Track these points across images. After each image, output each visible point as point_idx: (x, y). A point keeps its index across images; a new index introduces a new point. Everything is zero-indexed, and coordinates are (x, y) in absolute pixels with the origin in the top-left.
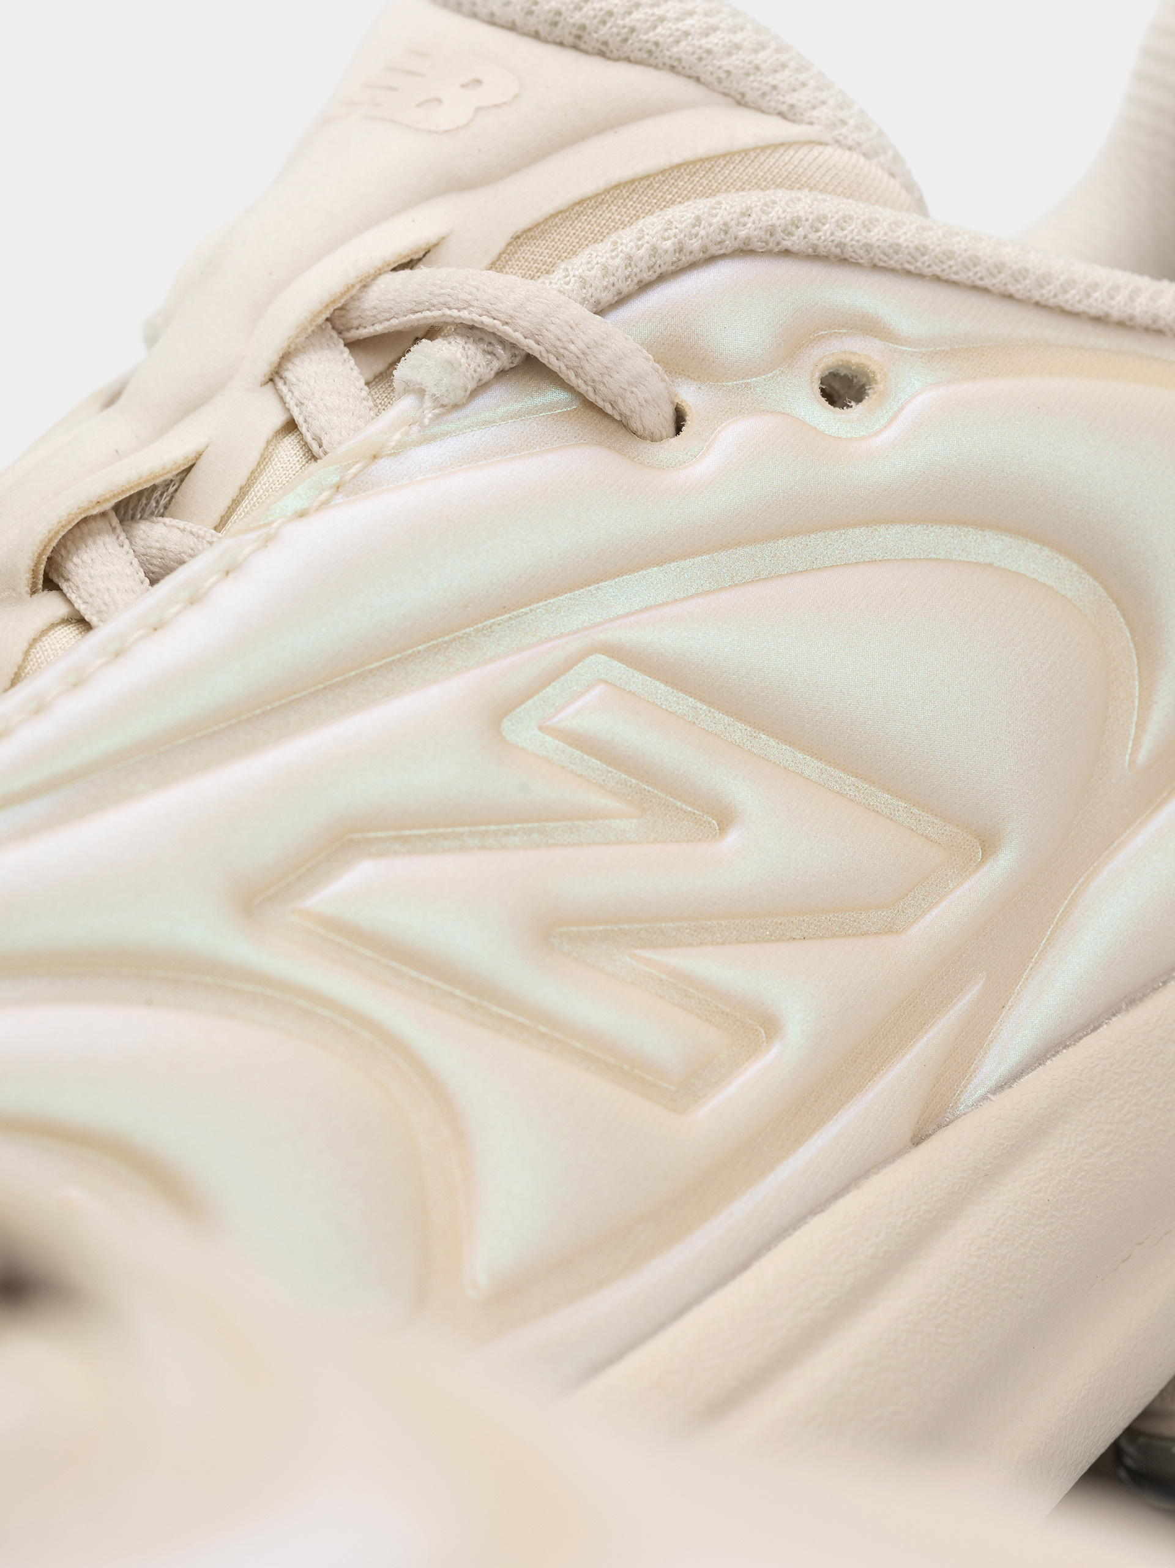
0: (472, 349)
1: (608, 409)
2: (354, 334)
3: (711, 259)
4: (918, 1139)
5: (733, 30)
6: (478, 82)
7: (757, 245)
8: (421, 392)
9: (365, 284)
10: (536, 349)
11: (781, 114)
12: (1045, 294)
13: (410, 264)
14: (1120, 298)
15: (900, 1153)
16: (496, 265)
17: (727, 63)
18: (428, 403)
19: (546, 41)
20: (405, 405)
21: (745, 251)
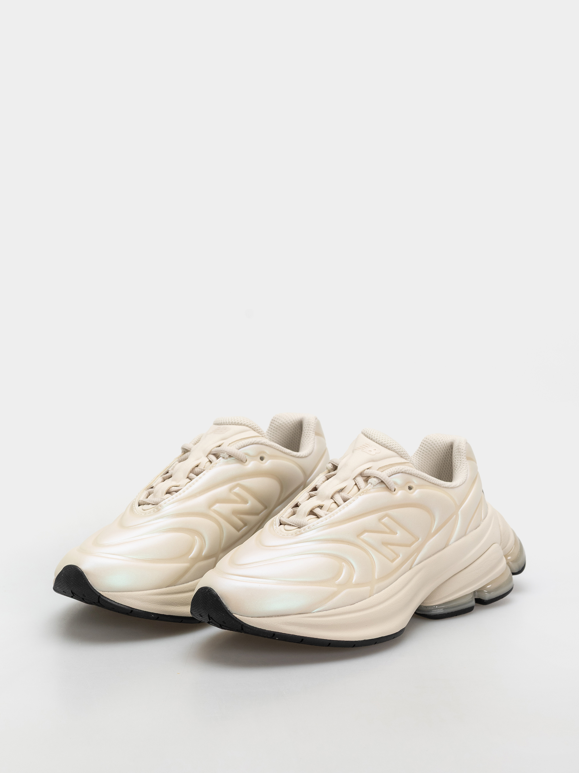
0: (377, 480)
1: (389, 488)
2: (362, 475)
3: (399, 473)
4: (410, 569)
5: (400, 447)
6: (375, 450)
7: (403, 472)
8: (372, 484)
9: (364, 470)
10: (383, 480)
11: (405, 459)
12: (429, 480)
13: (368, 469)
14: (436, 482)
15: (409, 570)
16: (377, 470)
17: (387, 445)
18: (372, 485)
19: (380, 445)
20: (370, 485)
21: (402, 472)
